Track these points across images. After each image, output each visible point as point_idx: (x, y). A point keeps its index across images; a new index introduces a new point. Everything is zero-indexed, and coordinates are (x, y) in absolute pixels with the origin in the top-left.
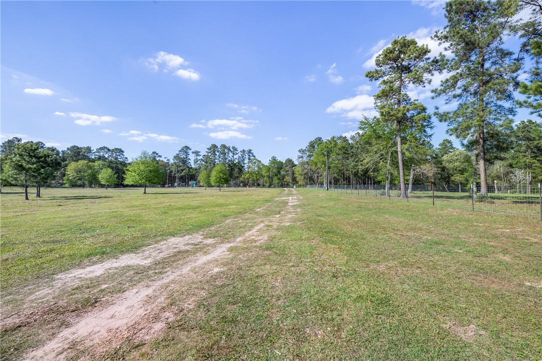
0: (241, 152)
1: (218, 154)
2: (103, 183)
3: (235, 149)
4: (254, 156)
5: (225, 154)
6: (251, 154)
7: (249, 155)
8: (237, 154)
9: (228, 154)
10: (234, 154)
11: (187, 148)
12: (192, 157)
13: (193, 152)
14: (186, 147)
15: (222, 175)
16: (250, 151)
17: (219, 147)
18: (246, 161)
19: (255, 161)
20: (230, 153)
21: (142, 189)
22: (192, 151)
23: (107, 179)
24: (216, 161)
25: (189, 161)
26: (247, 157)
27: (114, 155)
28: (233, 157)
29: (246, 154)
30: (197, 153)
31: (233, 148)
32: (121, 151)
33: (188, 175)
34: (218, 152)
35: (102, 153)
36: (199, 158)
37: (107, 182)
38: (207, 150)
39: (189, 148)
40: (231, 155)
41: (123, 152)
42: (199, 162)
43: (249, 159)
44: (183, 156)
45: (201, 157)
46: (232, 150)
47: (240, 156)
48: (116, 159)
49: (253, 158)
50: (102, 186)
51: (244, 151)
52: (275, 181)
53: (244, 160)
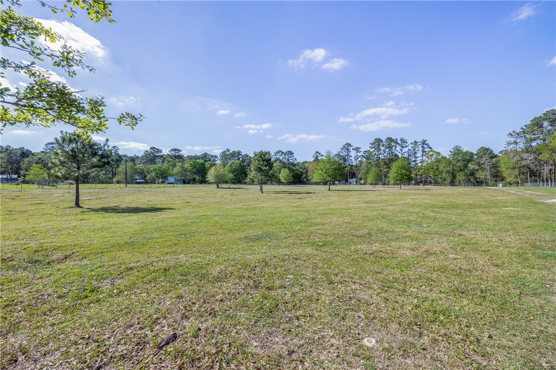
0: (412, 144)
1: (382, 148)
2: (283, 181)
3: (403, 141)
4: (430, 148)
5: (392, 148)
6: (425, 146)
7: (423, 147)
8: (406, 147)
9: (396, 147)
10: (402, 147)
11: (349, 145)
12: (353, 153)
13: (353, 149)
14: (347, 144)
15: (404, 171)
16: (424, 142)
17: (384, 141)
18: (419, 154)
19: (432, 153)
20: (398, 146)
21: (327, 187)
22: (353, 147)
23: (285, 177)
24: (380, 156)
25: (351, 158)
26: (421, 149)
27: (287, 157)
28: (401, 150)
29: (419, 146)
30: (357, 149)
31: (402, 140)
32: (291, 153)
33: (349, 173)
34: (383, 146)
35: (278, 156)
36: (359, 154)
37: (286, 180)
38: (371, 145)
39: (350, 145)
40: (399, 148)
41: (293, 153)
42: (360, 159)
43: (423, 151)
44: (344, 154)
45: (362, 154)
46: (399, 142)
47: (411, 148)
48: (288, 160)
49: (429, 150)
50: (283, 184)
51: (416, 142)
52: (460, 176)
53: (415, 153)
